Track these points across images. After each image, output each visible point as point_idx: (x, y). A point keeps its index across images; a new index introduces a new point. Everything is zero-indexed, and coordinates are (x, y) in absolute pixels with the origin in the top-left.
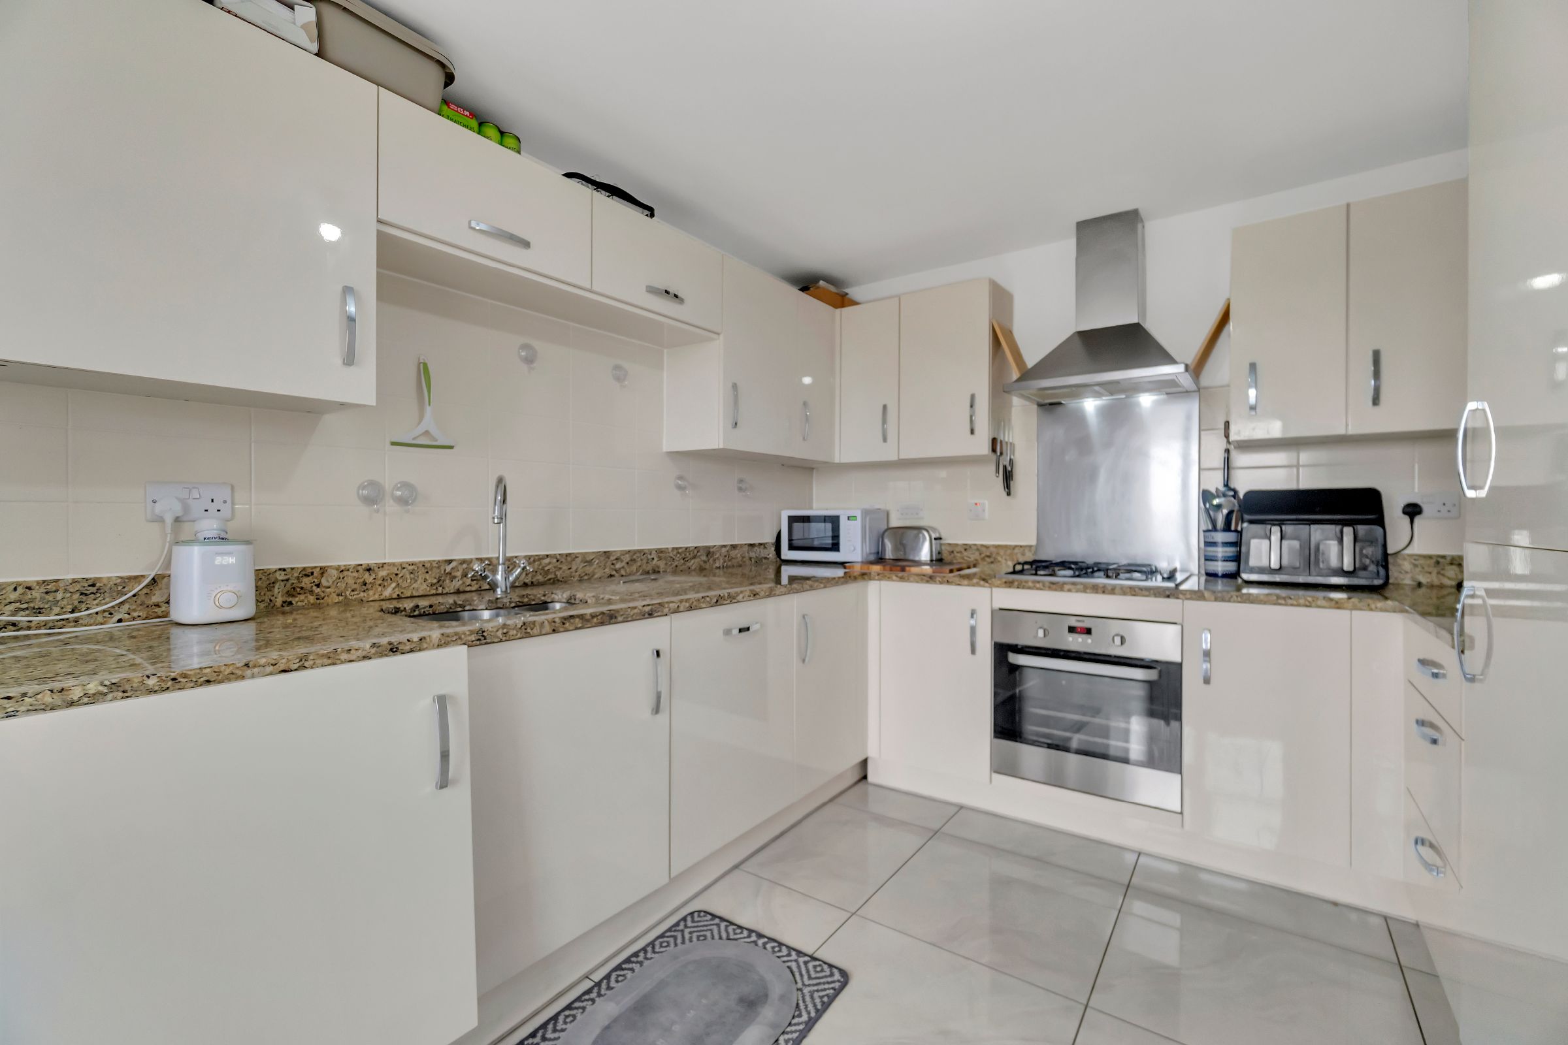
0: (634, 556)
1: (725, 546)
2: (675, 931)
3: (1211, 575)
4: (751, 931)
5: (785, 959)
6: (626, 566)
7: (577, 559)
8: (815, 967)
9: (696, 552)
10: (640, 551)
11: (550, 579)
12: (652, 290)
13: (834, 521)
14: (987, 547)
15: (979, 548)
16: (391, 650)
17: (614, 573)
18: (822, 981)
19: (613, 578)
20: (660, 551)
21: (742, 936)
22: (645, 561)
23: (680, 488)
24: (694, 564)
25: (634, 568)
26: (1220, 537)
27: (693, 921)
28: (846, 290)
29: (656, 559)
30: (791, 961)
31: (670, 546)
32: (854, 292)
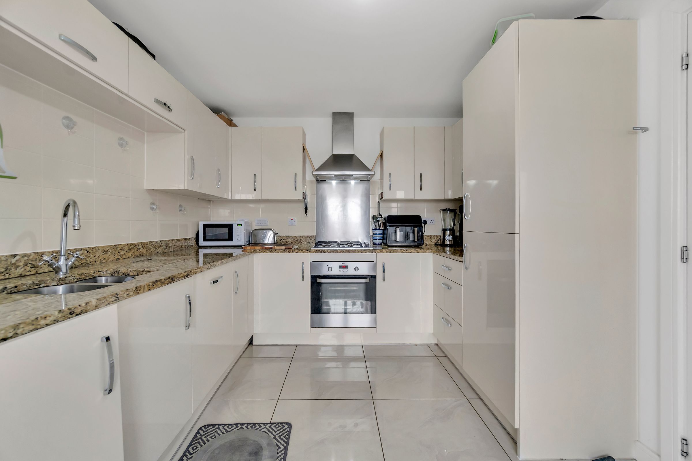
0: (131, 247)
1: (173, 240)
2: (196, 440)
3: (375, 244)
4: (237, 424)
5: (260, 429)
6: (126, 253)
7: (99, 250)
8: (275, 426)
9: (161, 243)
10: (133, 244)
11: (83, 264)
12: (158, 101)
13: (230, 227)
14: (296, 237)
15: (293, 237)
16: (70, 314)
17: (119, 257)
18: (281, 430)
19: (119, 261)
20: (143, 244)
21: (233, 428)
22: (136, 250)
23: (152, 209)
24: (160, 250)
25: (130, 254)
26: (378, 231)
27: (203, 432)
28: (232, 118)
29: (141, 248)
30: (263, 429)
31: (148, 241)
32: (235, 120)
